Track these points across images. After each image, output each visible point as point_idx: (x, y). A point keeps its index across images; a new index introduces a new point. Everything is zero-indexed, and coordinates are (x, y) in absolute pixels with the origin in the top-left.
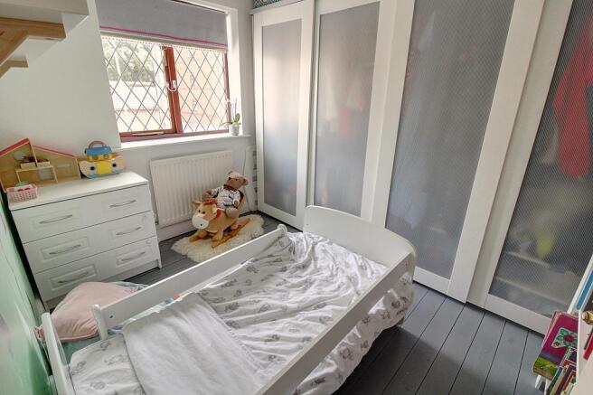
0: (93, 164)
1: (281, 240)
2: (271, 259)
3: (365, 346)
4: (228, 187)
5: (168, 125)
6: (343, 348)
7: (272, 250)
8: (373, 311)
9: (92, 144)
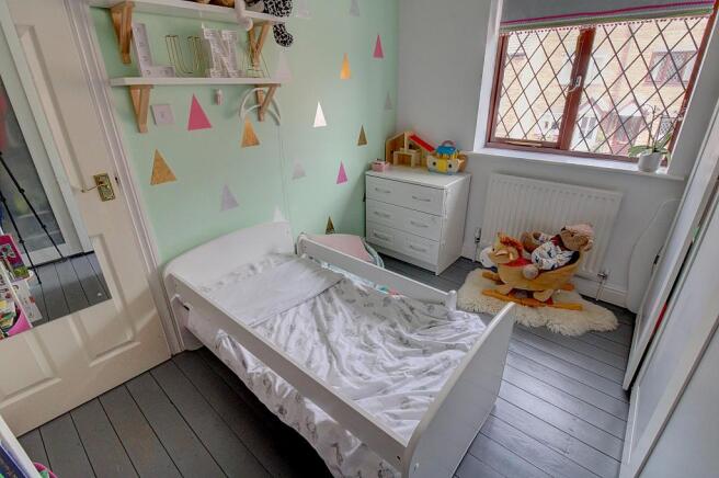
0: (436, 161)
1: (436, 306)
2: (408, 312)
3: (281, 410)
4: (558, 241)
5: (552, 136)
6: (271, 379)
7: (418, 306)
8: (311, 405)
9: (446, 142)
